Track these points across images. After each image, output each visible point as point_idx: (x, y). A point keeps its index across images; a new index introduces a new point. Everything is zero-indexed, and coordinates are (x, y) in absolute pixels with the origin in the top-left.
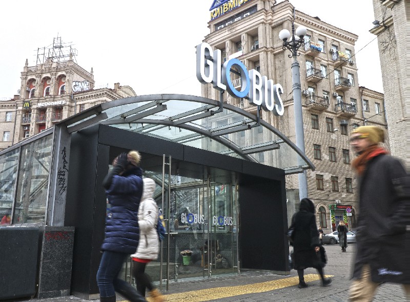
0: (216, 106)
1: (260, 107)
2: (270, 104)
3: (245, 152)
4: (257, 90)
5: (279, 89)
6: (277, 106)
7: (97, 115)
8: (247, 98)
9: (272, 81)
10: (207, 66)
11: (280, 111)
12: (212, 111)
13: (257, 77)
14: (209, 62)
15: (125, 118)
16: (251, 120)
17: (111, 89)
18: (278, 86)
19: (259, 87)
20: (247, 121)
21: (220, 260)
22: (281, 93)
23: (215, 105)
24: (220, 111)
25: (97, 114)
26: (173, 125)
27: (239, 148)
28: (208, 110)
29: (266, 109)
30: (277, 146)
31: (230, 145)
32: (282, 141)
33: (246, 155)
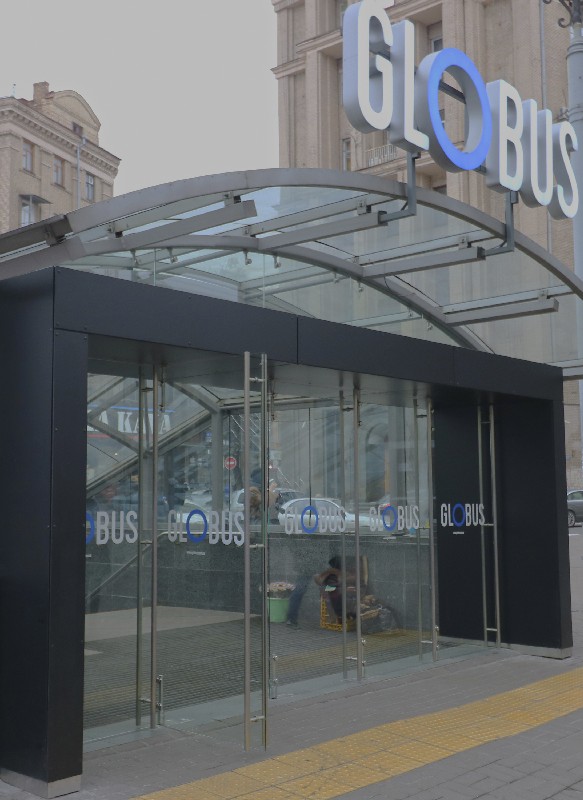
0: (395, 197)
1: (513, 195)
2: (543, 185)
3: (451, 319)
4: (511, 145)
5: (568, 138)
6: (560, 189)
7: (52, 245)
8: (482, 170)
9: (549, 115)
10: (375, 74)
11: (569, 204)
12: (381, 213)
13: (511, 103)
14: (382, 64)
15: (119, 234)
16: (487, 234)
17: (23, 101)
18: (566, 128)
19: (516, 135)
20: (474, 236)
21: (373, 613)
22: (570, 150)
23: (392, 195)
24: (408, 212)
25: (54, 241)
26: (255, 250)
27: (435, 305)
28: (369, 208)
29: (532, 202)
30: (550, 304)
31: (414, 300)
32: (567, 289)
33: (456, 328)
